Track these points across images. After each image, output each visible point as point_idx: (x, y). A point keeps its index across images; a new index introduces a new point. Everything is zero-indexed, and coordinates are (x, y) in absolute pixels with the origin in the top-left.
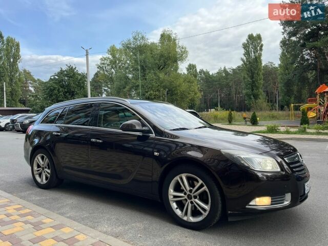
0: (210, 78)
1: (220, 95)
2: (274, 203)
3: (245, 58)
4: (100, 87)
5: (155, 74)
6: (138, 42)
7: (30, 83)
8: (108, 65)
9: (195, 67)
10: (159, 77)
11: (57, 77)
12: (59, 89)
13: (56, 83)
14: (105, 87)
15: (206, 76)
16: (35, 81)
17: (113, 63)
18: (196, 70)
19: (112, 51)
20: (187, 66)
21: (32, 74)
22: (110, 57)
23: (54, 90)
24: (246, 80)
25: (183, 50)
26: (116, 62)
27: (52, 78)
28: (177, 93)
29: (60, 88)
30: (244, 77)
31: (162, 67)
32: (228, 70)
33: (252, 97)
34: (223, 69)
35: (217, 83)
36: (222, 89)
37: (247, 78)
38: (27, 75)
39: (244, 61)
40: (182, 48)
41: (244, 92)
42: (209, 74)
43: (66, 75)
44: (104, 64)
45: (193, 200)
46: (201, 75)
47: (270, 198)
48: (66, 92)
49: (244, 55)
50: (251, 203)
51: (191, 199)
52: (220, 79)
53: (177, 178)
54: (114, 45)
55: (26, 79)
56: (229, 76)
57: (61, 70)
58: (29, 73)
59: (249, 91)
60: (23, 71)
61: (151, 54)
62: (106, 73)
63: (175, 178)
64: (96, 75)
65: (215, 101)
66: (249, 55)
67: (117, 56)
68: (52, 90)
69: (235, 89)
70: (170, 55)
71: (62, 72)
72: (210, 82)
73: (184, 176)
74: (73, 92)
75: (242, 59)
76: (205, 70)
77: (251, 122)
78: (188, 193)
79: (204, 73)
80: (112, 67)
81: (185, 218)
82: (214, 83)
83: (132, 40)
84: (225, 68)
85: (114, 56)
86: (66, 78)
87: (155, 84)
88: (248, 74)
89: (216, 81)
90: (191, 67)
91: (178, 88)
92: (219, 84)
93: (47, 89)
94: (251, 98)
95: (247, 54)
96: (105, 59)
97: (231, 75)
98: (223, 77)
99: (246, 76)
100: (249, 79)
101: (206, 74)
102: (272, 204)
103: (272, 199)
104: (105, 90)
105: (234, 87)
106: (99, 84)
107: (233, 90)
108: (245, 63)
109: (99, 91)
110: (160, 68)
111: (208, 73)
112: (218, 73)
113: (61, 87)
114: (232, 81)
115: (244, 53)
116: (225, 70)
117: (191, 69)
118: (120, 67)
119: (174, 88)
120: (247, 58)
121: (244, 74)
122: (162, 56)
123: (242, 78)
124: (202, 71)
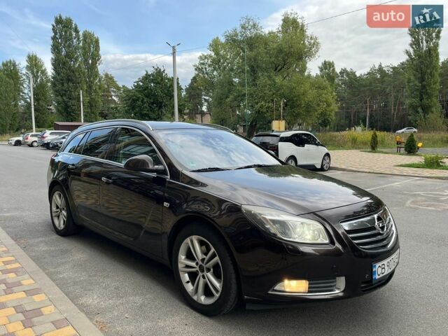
0: (356, 81)
1: (371, 107)
2: (312, 290)
3: (411, 51)
4: (199, 96)
5: (270, 77)
6: (248, 33)
7: (113, 91)
8: (209, 66)
9: (333, 66)
10: (275, 82)
11: (141, 84)
12: (143, 99)
13: (139, 91)
14: (205, 96)
15: (350, 78)
16: (118, 88)
17: (216, 63)
18: (334, 69)
19: (215, 45)
20: (320, 65)
21: (115, 79)
22: (213, 54)
23: (138, 100)
24: (411, 84)
25: (312, 41)
26: (220, 61)
27: (136, 84)
28: (301, 105)
29: (144, 97)
30: (409, 79)
31: (280, 67)
32: (385, 69)
33: (420, 110)
34: (377, 67)
35: (366, 89)
36: (374, 97)
37: (414, 81)
38: (110, 81)
39: (410, 55)
40: (311, 38)
41: (408, 102)
42: (356, 76)
43: (152, 81)
44: (203, 64)
45: (205, 273)
46: (343, 76)
47: (308, 282)
48: (153, 103)
49: (411, 45)
50: (277, 287)
51: (203, 271)
52: (371, 83)
53: (188, 240)
54: (217, 38)
55: (108, 85)
56: (386, 78)
57: (146, 75)
58: (111, 78)
59: (416, 101)
60: (104, 76)
61: (265, 49)
62: (206, 76)
63: (185, 241)
64: (194, 79)
65: (361, 115)
66: (419, 45)
67: (222, 52)
68: (134, 101)
69: (395, 97)
70: (292, 50)
71: (147, 77)
72: (355, 87)
73: (195, 238)
74: (161, 103)
75: (407, 52)
76: (349, 70)
77: (406, 150)
78: (200, 263)
79: (348, 74)
80: (215, 69)
81: (195, 298)
82: (362, 89)
83: (239, 29)
84: (380, 66)
85: (217, 54)
86: (152, 85)
87: (268, 92)
88: (415, 75)
89: (364, 86)
90: (327, 66)
91: (302, 97)
92: (371, 90)
93: (129, 100)
94: (418, 112)
95: (416, 43)
96: (206, 57)
97: (390, 76)
98: (378, 79)
99: (412, 78)
100: (417, 82)
101: (351, 75)
102: (309, 292)
103: (309, 284)
104: (205, 99)
105: (393, 94)
106: (198, 91)
107: (392, 100)
108: (411, 59)
109: (197, 101)
110: (277, 69)
111: (354, 73)
112: (369, 73)
113: (146, 97)
114: (390, 85)
115: (410, 42)
116: (381, 70)
117: (326, 69)
118: (225, 68)
119: (295, 97)
120: (414, 51)
121: (409, 75)
122: (280, 51)
123: (406, 80)
124: (344, 72)
